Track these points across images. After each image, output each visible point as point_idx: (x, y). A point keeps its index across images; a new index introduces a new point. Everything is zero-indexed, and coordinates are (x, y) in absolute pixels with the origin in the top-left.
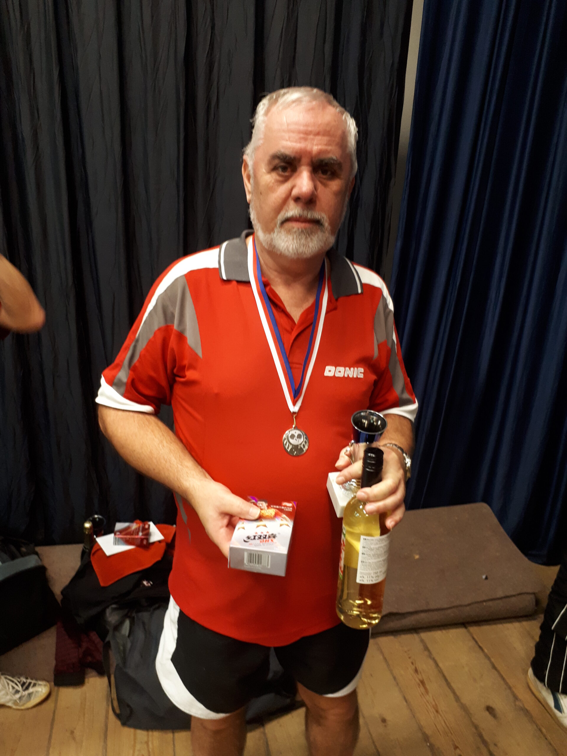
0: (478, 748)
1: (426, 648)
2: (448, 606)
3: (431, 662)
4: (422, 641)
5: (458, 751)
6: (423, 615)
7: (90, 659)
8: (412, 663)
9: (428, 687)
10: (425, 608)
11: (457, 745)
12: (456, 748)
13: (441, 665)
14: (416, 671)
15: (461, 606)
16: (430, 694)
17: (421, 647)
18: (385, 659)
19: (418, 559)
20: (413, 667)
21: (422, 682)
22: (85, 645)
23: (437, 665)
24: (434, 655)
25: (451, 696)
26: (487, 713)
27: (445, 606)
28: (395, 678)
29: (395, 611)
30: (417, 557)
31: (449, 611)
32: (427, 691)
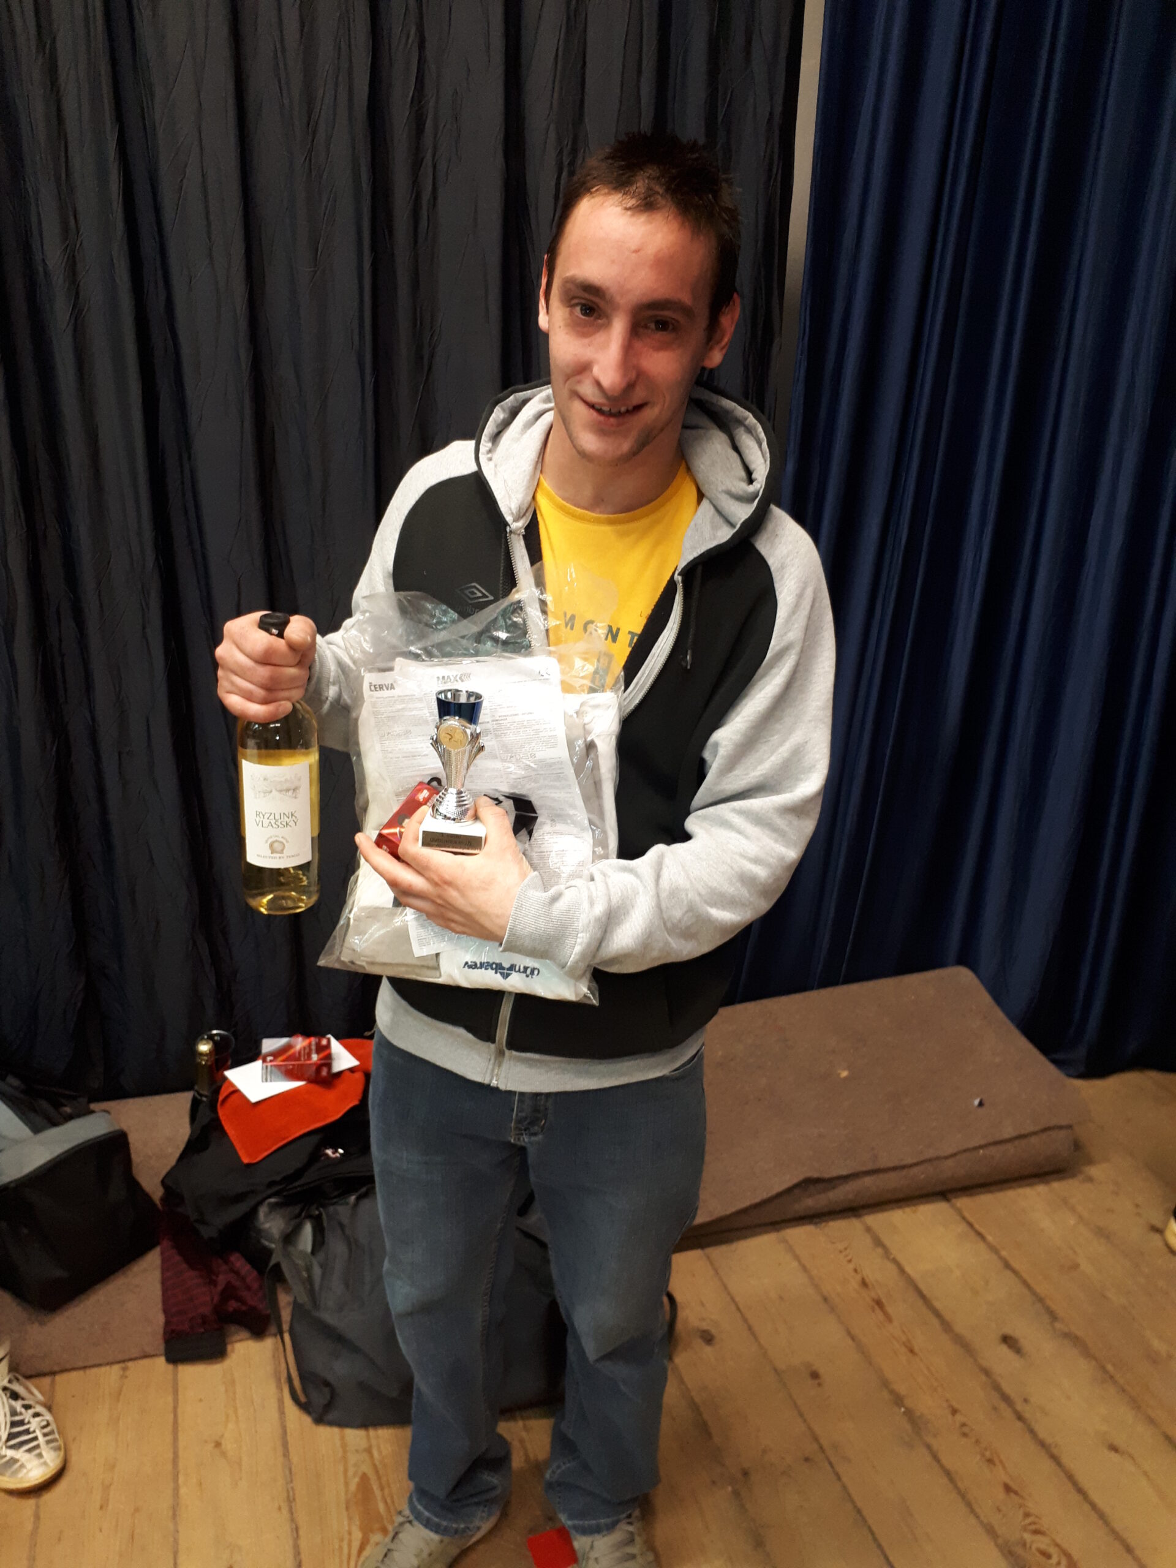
0: (995, 1408)
1: (878, 1242)
2: (915, 1161)
3: (891, 1266)
4: (868, 1230)
5: (959, 1418)
6: (868, 1181)
7: (233, 1305)
8: (855, 1271)
9: (890, 1309)
10: (870, 1166)
11: (956, 1405)
12: (954, 1412)
13: (908, 1269)
14: (864, 1284)
15: (938, 1158)
16: (896, 1323)
17: (868, 1240)
18: (803, 1266)
19: (846, 1078)
20: (858, 1278)
21: (879, 1303)
22: (222, 1280)
23: (902, 1270)
24: (895, 1252)
25: (935, 1322)
26: (1004, 1349)
27: (909, 1160)
28: (825, 1299)
29: (816, 1175)
30: (844, 1074)
31: (915, 1170)
32: (889, 1318)
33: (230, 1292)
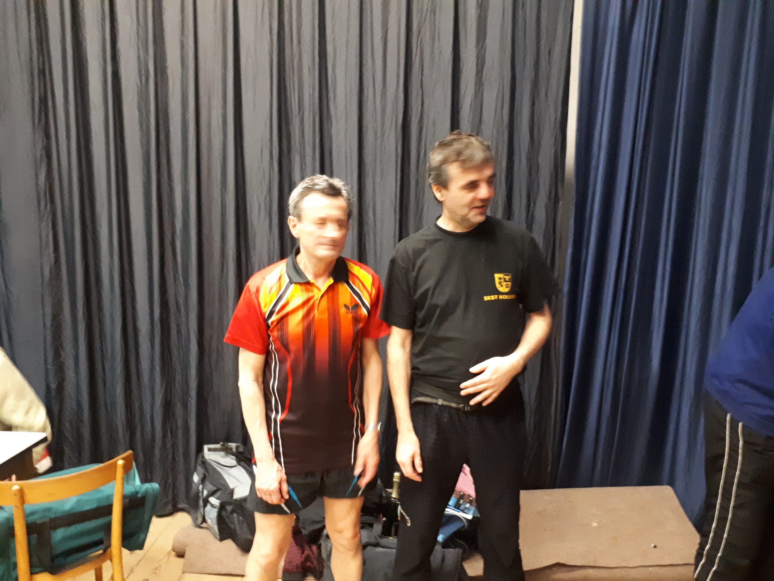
2: (614, 566)
6: (591, 572)
7: (309, 564)
10: (592, 564)
15: (627, 567)
19: (595, 527)
22: (306, 552)
29: (562, 562)
33: (307, 558)
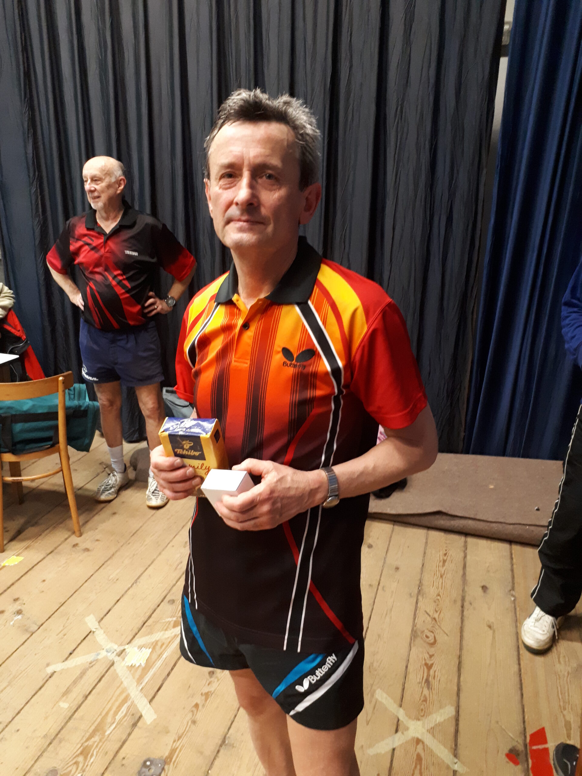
0: (455, 601)
1: (466, 547)
2: (493, 520)
3: (462, 554)
4: (466, 542)
5: (439, 597)
6: (470, 522)
8: (446, 550)
9: (446, 564)
10: (472, 516)
11: (441, 594)
12: (439, 595)
13: (468, 557)
14: (445, 554)
15: (505, 523)
16: (444, 568)
17: (463, 544)
18: (426, 543)
19: (491, 489)
20: (445, 552)
21: (444, 561)
23: (465, 557)
24: (468, 551)
25: (461, 573)
26: (481, 589)
27: (490, 519)
28: (425, 553)
29: (444, 510)
30: (492, 487)
31: (494, 525)
32: (444, 565)
